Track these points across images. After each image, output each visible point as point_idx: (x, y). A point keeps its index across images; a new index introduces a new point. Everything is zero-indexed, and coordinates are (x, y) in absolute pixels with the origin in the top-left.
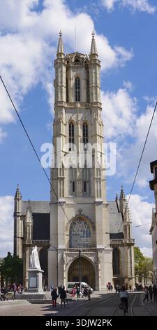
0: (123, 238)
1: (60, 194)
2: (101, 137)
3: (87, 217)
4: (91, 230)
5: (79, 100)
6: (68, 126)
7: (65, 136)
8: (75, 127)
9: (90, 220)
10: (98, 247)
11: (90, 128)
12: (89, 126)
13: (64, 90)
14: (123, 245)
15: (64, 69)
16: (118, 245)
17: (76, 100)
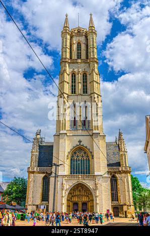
0: (120, 166)
1: (62, 127)
2: (97, 83)
3: (86, 147)
4: (90, 159)
5: (80, 58)
6: (70, 76)
7: (68, 83)
8: (77, 76)
9: (89, 150)
10: (96, 173)
11: (88, 76)
12: (88, 75)
13: (68, 51)
14: (120, 172)
15: (68, 37)
16: (115, 172)
17: (78, 58)
